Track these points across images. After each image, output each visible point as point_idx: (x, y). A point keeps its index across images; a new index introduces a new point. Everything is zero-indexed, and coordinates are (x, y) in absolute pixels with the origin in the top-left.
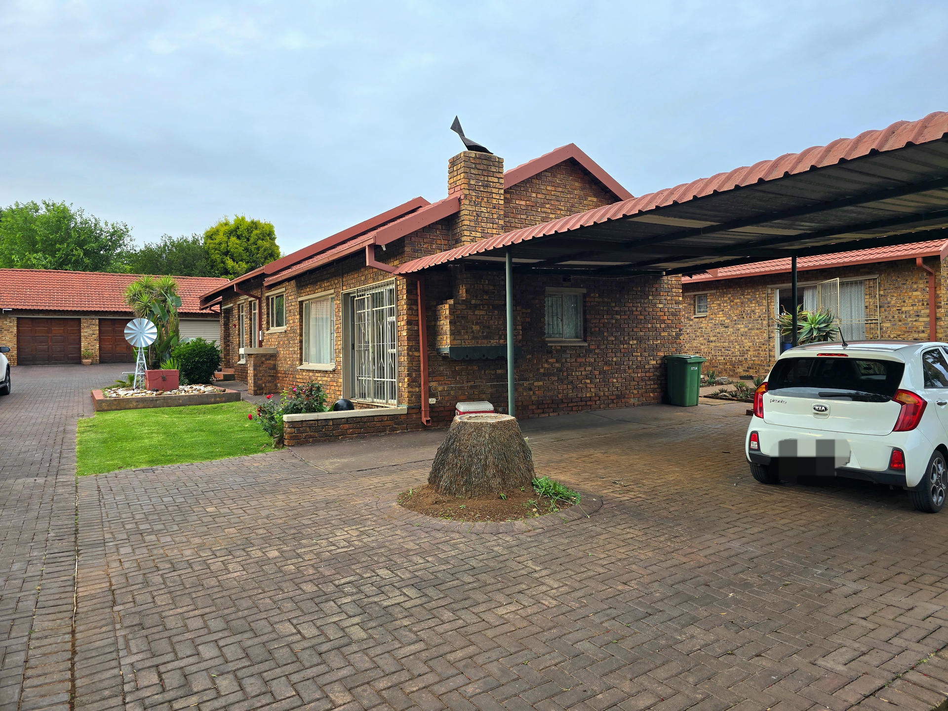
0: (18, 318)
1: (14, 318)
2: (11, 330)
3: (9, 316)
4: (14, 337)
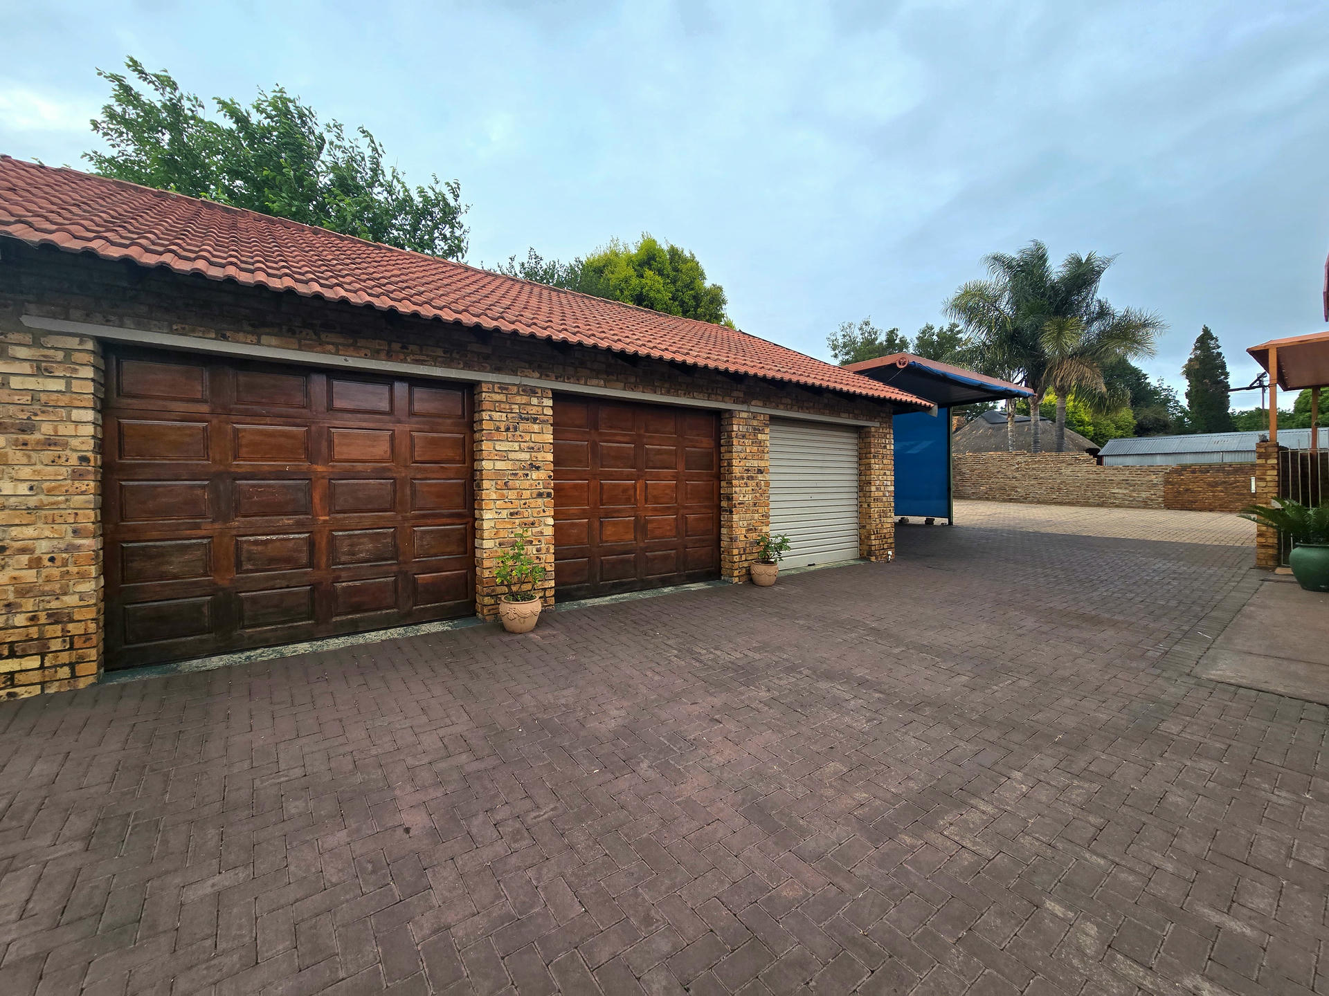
0: (106, 348)
1: (73, 343)
2: (47, 429)
3: (27, 321)
4: (77, 475)
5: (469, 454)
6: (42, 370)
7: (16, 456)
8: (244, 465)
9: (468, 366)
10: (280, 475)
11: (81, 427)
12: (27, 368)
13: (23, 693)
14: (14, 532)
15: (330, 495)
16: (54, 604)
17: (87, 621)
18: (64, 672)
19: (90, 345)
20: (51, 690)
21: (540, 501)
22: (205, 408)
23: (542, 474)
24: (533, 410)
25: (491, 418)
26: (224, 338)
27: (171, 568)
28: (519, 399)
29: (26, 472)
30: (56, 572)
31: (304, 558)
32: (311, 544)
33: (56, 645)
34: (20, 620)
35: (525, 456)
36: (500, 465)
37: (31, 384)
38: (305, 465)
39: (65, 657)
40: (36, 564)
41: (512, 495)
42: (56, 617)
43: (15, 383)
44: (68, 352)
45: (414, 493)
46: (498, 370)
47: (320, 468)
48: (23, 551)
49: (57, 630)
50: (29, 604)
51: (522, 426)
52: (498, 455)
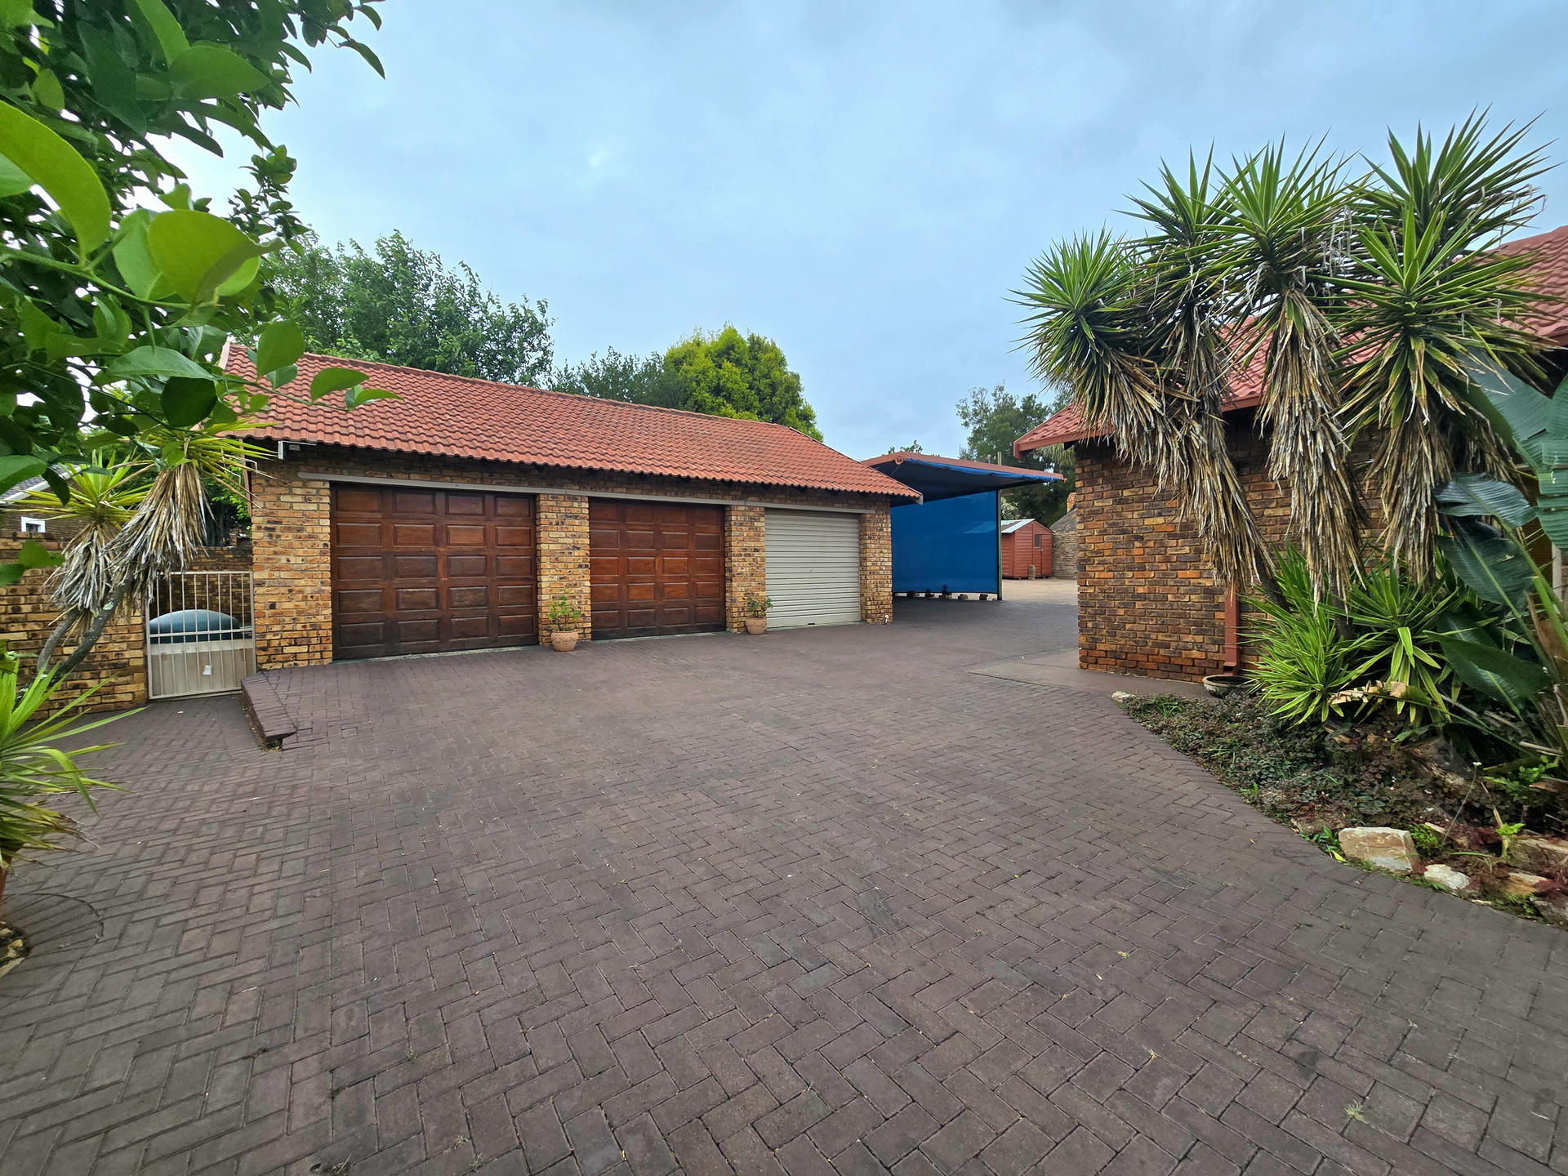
0: (335, 488)
1: (320, 485)
2: (309, 530)
3: (300, 475)
4: (323, 554)
5: (533, 539)
6: (307, 500)
7: (296, 543)
8: (400, 548)
9: (531, 485)
10: (420, 554)
11: (324, 528)
12: (300, 499)
13: (301, 664)
14: (296, 582)
15: (448, 565)
16: (313, 620)
17: (327, 631)
18: (318, 655)
19: (328, 486)
20: (312, 664)
21: (580, 570)
22: (379, 516)
23: (582, 553)
24: (575, 511)
25: (546, 516)
26: (392, 477)
27: (362, 606)
28: (565, 504)
29: (300, 552)
30: (314, 603)
31: (433, 604)
32: (437, 594)
33: (314, 641)
34: (299, 627)
35: (571, 541)
36: (552, 547)
37: (303, 507)
38: (433, 548)
39: (318, 648)
40: (305, 599)
41: (561, 566)
42: (315, 627)
43: (296, 507)
44: (318, 489)
45: (498, 565)
46: (551, 486)
47: (441, 549)
48: (300, 592)
49: (313, 633)
50: (303, 619)
51: (567, 521)
52: (552, 541)
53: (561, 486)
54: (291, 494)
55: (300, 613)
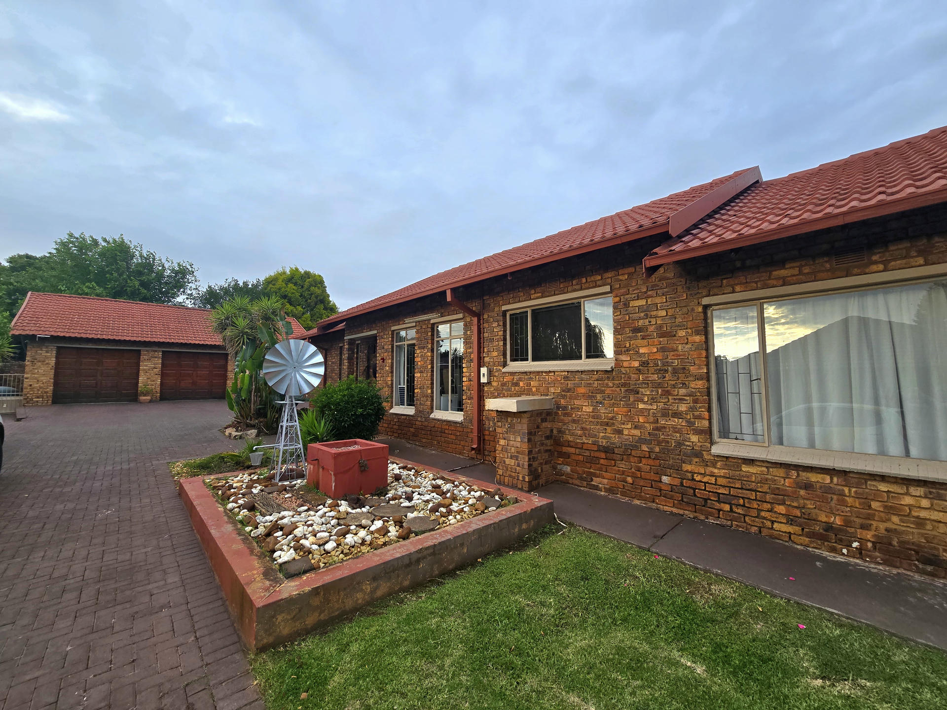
0: (59, 348)
1: (52, 347)
2: (47, 361)
3: (45, 344)
4: (51, 369)
5: (137, 365)
6: (47, 352)
7: (42, 366)
8: (83, 367)
9: (137, 347)
10: (91, 369)
11: (53, 361)
12: (45, 352)
13: (39, 404)
14: (40, 378)
15: (102, 373)
16: (45, 390)
17: (50, 394)
18: (46, 402)
19: (56, 348)
20: (44, 404)
21: (156, 376)
24: (156, 355)
25: (143, 357)
27: (66, 386)
28: (151, 353)
29: (43, 369)
30: (46, 385)
32: (96, 384)
33: (45, 397)
34: (40, 392)
36: (145, 368)
37: (46, 354)
38: (96, 367)
39: (46, 399)
40: (43, 383)
41: (148, 374)
42: (46, 392)
43: (43, 354)
44: (52, 349)
45: (123, 373)
46: (146, 348)
47: (99, 368)
48: (42, 381)
49: (45, 395)
50: (41, 390)
51: (152, 359)
52: (145, 365)
53: (150, 347)
54: (42, 350)
55: (41, 388)
